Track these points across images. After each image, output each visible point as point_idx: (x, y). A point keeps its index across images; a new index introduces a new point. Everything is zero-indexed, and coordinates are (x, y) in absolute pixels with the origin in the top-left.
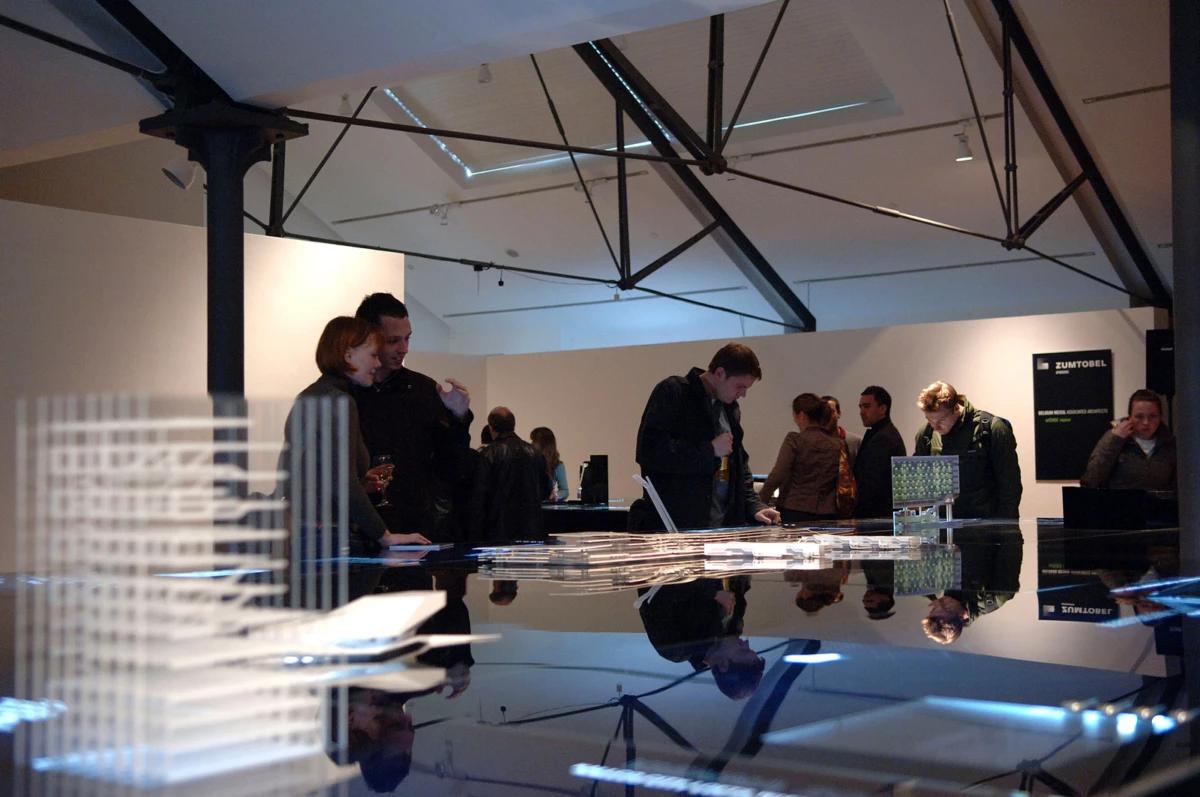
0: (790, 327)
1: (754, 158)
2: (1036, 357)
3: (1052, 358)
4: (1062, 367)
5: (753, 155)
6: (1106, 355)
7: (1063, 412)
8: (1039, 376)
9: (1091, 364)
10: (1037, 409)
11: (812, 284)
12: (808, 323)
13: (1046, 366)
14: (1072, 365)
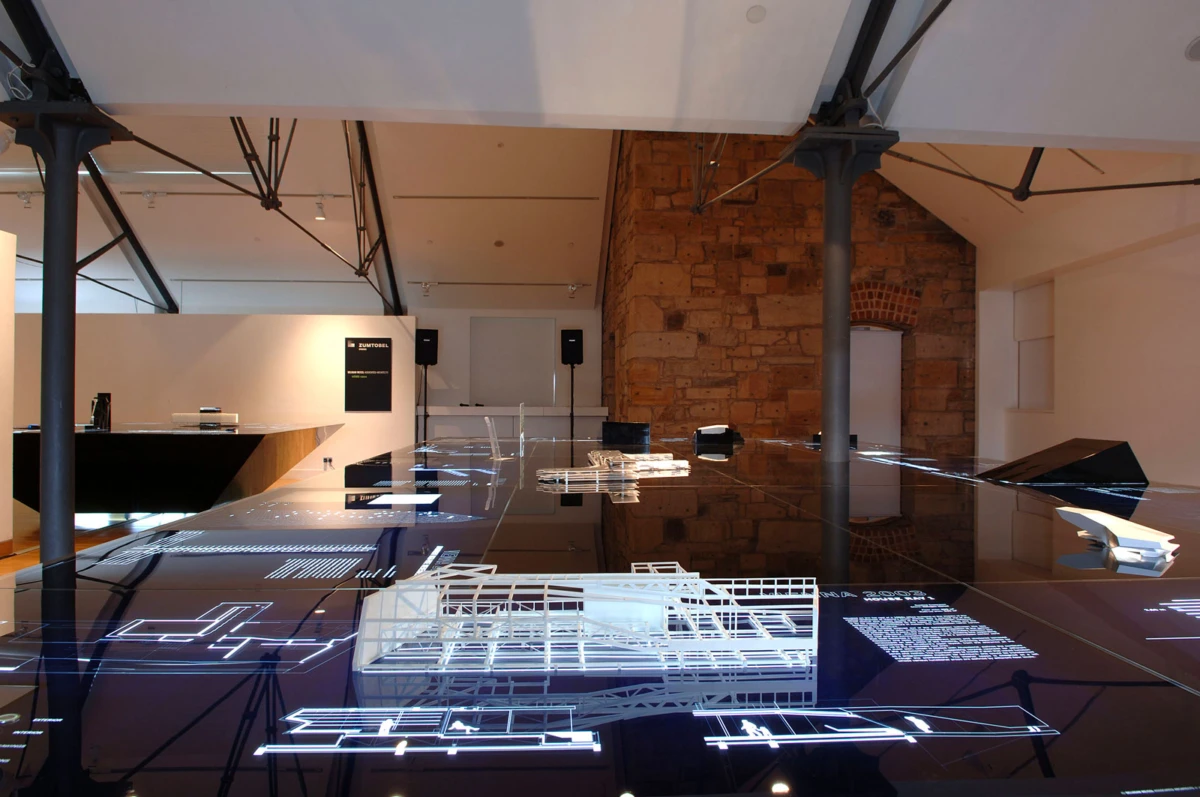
0: (159, 307)
1: (170, 196)
2: (347, 340)
3: (357, 341)
4: (363, 347)
5: (168, 193)
6: (388, 341)
7: (362, 372)
8: (348, 350)
9: (380, 345)
10: (347, 370)
11: (184, 283)
12: (173, 308)
13: (353, 345)
14: (369, 346)
